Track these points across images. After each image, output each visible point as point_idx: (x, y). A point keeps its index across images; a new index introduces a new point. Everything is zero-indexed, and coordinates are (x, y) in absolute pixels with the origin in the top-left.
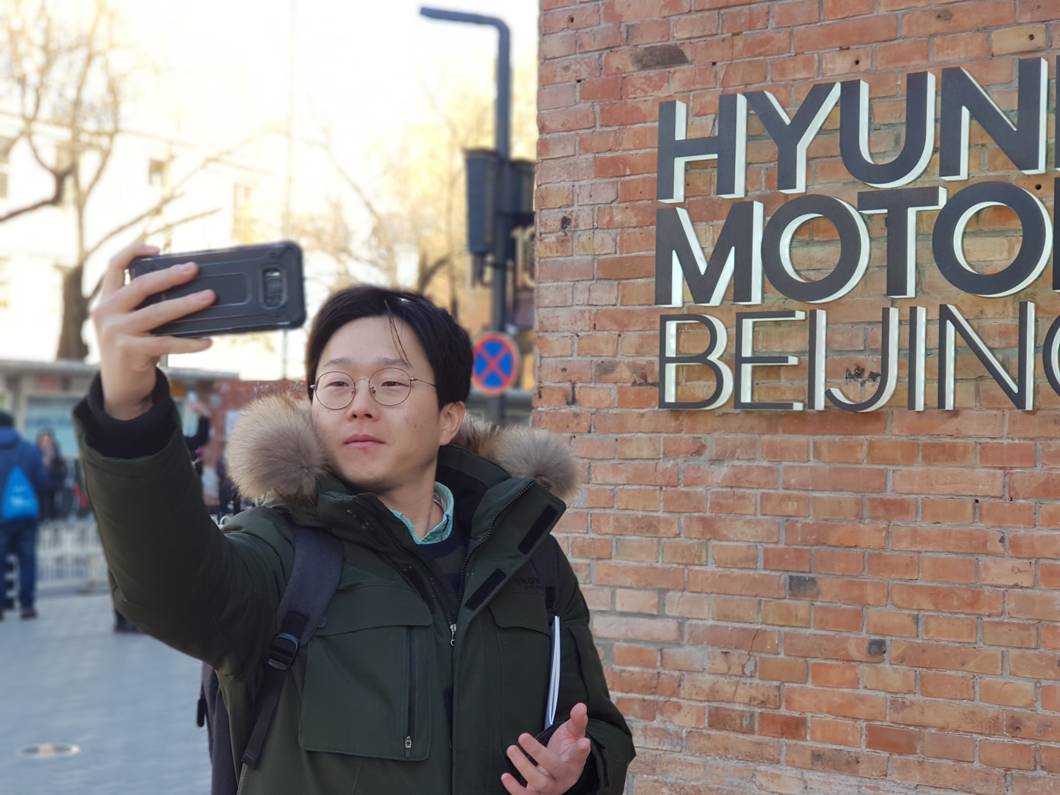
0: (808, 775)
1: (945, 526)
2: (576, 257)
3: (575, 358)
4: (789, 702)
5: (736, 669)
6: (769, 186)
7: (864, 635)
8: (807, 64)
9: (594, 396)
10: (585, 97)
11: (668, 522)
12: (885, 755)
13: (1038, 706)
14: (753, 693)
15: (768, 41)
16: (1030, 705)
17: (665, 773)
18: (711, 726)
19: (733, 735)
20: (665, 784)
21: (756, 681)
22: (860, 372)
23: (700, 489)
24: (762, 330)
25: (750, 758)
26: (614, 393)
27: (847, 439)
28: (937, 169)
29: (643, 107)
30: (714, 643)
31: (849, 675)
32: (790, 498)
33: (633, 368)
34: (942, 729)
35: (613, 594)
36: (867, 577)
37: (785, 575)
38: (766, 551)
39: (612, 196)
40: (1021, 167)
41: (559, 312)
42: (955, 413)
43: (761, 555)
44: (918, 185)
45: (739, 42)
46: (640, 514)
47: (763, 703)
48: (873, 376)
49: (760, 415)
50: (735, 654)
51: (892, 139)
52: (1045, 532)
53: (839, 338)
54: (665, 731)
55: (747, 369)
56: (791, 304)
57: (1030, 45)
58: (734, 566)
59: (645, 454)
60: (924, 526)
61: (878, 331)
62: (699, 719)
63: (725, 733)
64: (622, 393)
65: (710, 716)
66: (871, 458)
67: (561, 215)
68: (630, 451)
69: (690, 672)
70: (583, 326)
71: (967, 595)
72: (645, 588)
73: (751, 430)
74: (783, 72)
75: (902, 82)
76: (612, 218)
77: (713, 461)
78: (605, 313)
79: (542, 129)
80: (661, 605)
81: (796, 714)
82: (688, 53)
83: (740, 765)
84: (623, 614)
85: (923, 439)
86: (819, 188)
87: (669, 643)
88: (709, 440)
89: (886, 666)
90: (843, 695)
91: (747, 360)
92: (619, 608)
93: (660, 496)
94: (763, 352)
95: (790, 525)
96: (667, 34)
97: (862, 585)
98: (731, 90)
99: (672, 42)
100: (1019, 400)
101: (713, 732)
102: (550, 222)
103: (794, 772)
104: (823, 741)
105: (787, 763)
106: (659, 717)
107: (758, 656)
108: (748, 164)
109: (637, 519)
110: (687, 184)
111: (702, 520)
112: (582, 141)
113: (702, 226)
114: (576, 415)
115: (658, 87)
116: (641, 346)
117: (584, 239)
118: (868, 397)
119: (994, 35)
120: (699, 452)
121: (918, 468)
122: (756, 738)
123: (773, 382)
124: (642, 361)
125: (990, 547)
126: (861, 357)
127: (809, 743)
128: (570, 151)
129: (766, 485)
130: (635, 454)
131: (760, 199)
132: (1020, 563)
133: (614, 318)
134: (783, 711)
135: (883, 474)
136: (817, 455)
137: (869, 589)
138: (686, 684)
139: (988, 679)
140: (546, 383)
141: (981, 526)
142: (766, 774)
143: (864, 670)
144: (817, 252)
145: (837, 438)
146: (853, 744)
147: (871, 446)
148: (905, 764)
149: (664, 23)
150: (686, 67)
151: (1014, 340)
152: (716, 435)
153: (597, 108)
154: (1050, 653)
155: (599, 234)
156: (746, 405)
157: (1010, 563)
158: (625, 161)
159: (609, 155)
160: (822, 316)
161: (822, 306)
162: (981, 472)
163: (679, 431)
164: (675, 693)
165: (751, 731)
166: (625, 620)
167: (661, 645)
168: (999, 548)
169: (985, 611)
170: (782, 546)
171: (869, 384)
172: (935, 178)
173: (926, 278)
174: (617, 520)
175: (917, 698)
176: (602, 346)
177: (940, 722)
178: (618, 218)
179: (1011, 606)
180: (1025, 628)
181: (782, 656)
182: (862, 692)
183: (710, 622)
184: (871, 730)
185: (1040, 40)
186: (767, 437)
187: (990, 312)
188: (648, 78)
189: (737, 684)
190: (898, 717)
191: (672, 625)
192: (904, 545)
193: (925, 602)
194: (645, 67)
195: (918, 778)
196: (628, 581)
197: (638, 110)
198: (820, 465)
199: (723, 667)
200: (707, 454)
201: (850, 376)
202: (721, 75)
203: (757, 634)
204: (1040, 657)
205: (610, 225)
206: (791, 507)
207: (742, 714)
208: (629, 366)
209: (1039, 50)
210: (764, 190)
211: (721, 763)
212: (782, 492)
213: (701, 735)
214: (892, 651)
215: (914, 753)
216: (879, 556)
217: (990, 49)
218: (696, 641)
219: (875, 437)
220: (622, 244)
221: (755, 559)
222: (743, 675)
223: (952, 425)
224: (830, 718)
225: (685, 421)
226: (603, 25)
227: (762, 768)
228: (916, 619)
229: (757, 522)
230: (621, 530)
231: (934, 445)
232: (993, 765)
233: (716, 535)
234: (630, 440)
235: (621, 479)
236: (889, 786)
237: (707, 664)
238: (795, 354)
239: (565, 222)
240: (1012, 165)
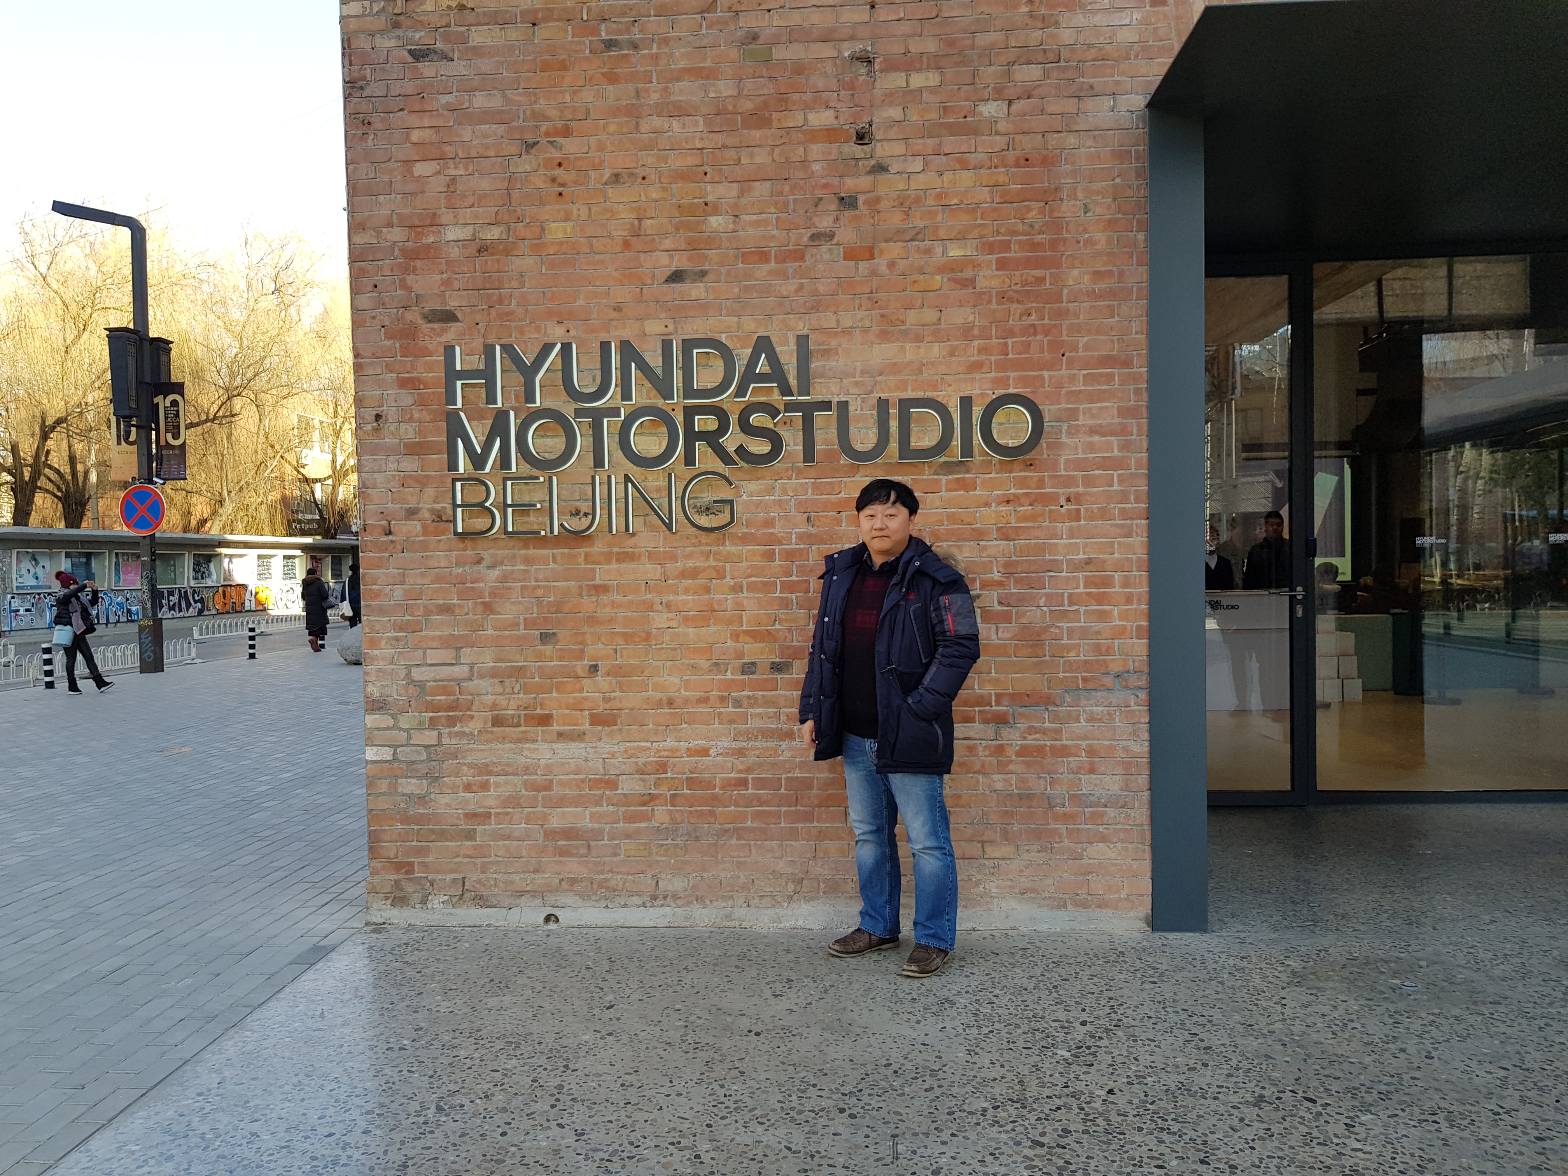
0: (554, 746)
1: (630, 598)
2: (387, 440)
3: (390, 505)
4: (542, 706)
5: (508, 690)
6: (517, 401)
7: (586, 662)
8: (538, 329)
9: (404, 530)
10: (388, 336)
11: (460, 606)
12: (600, 728)
13: (682, 691)
14: (520, 703)
15: (511, 313)
16: (679, 690)
17: (464, 757)
18: (493, 726)
19: (507, 729)
20: (465, 764)
21: (521, 696)
22: (578, 512)
23: (481, 585)
24: (517, 488)
25: (519, 741)
26: (419, 527)
27: (572, 551)
28: (619, 397)
29: (430, 347)
30: (493, 676)
31: (578, 686)
32: (539, 587)
33: (432, 511)
34: (632, 709)
35: (425, 653)
36: (586, 629)
37: (538, 632)
38: (525, 619)
39: (411, 402)
40: (665, 399)
41: (376, 475)
42: (633, 534)
43: (522, 622)
44: (608, 405)
45: (493, 312)
46: (441, 602)
47: (526, 708)
48: (586, 515)
49: (518, 538)
50: (507, 681)
51: (591, 378)
52: (684, 597)
53: (564, 492)
54: (464, 732)
55: (510, 510)
56: (535, 472)
57: (665, 330)
58: (505, 629)
59: (443, 565)
60: (618, 598)
61: (589, 488)
62: (485, 722)
63: (503, 729)
64: (425, 527)
65: (493, 720)
66: (586, 561)
67: (375, 413)
68: (433, 563)
69: (479, 695)
70: (395, 486)
71: (643, 635)
72: (446, 648)
73: (513, 548)
74: (522, 333)
75: (596, 346)
76: (412, 416)
77: (488, 568)
78: (410, 476)
79: (356, 356)
80: (457, 657)
81: (547, 712)
82: (459, 315)
83: (513, 746)
84: (432, 665)
85: (616, 550)
86: (549, 404)
87: (464, 680)
88: (485, 554)
89: (599, 678)
90: (575, 698)
91: (510, 506)
92: (429, 662)
93: (454, 590)
94: (518, 501)
95: (540, 604)
96: (444, 303)
97: (584, 634)
98: (489, 342)
99: (448, 308)
100: (669, 527)
101: (495, 729)
102: (367, 417)
103: (546, 745)
104: (564, 725)
105: (543, 741)
106: (458, 725)
107: (522, 681)
108: (503, 387)
109: (440, 605)
110: (463, 397)
111: (483, 603)
112: (387, 365)
113: (475, 423)
114: (392, 542)
115: (440, 335)
116: (437, 497)
117: (392, 428)
118: (584, 527)
119: (646, 323)
120: (479, 562)
121: (614, 566)
122: (523, 729)
123: (526, 519)
124: (438, 506)
125: (655, 608)
126: (578, 503)
127: (555, 727)
128: (379, 371)
129: (524, 580)
130: (436, 565)
131: (513, 409)
132: (670, 615)
133: (417, 479)
134: (539, 711)
135: (593, 570)
136: (555, 561)
137: (588, 636)
138: (476, 703)
139: (656, 679)
140: (369, 522)
141: (649, 596)
142: (529, 749)
143: (586, 682)
144: (549, 442)
145: (566, 551)
146: (582, 724)
147: (586, 554)
148: (612, 731)
149: (442, 295)
150: (458, 324)
151: (665, 493)
152: (491, 551)
153: (397, 345)
154: (687, 662)
155: (403, 426)
156: (510, 533)
157: (665, 615)
158: (419, 380)
159: (407, 375)
160: (555, 478)
161: (555, 474)
162: (649, 566)
163: (465, 549)
164: (469, 709)
165: (519, 725)
166: (434, 668)
167: (459, 681)
168: (660, 608)
169: (653, 643)
170: (535, 615)
171: (583, 519)
172: (618, 402)
173: (614, 459)
174: (425, 607)
175: (618, 694)
176: (410, 497)
177: (630, 706)
178: (416, 416)
179: (667, 639)
180: (675, 649)
181: (537, 679)
182: (585, 694)
183: (491, 664)
184: (592, 716)
185: (671, 328)
186: (523, 552)
187: (650, 478)
188: (432, 329)
189: (509, 699)
190: (607, 706)
191: (466, 668)
192: (607, 610)
193: (620, 641)
194: (430, 321)
195: (619, 738)
196: (435, 645)
197: (427, 348)
198: (556, 566)
199: (500, 690)
200: (484, 563)
201: (572, 515)
202: (482, 331)
203: (521, 667)
204: (682, 664)
205: (411, 420)
206: (540, 592)
207: (513, 716)
208: (428, 510)
209: (671, 334)
210: (514, 403)
211: (501, 746)
212: (534, 583)
213: (487, 732)
214: (602, 670)
215: (616, 724)
216: (593, 617)
217: (644, 332)
218: (481, 676)
219: (588, 550)
220: (420, 432)
221: (518, 624)
222: (513, 693)
223: (633, 540)
224: (568, 711)
225: (469, 543)
226: (399, 292)
227: (527, 746)
228: (615, 650)
229: (519, 602)
230: (428, 612)
231: (623, 553)
232: (660, 725)
233: (493, 612)
234: (432, 556)
235: (427, 581)
236: (603, 745)
237: (490, 690)
238: (539, 502)
239: (378, 417)
240: (659, 396)
